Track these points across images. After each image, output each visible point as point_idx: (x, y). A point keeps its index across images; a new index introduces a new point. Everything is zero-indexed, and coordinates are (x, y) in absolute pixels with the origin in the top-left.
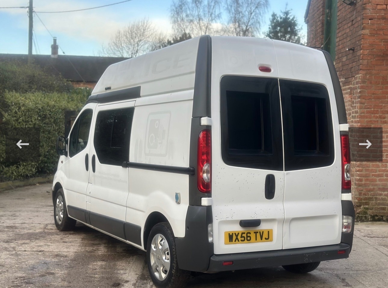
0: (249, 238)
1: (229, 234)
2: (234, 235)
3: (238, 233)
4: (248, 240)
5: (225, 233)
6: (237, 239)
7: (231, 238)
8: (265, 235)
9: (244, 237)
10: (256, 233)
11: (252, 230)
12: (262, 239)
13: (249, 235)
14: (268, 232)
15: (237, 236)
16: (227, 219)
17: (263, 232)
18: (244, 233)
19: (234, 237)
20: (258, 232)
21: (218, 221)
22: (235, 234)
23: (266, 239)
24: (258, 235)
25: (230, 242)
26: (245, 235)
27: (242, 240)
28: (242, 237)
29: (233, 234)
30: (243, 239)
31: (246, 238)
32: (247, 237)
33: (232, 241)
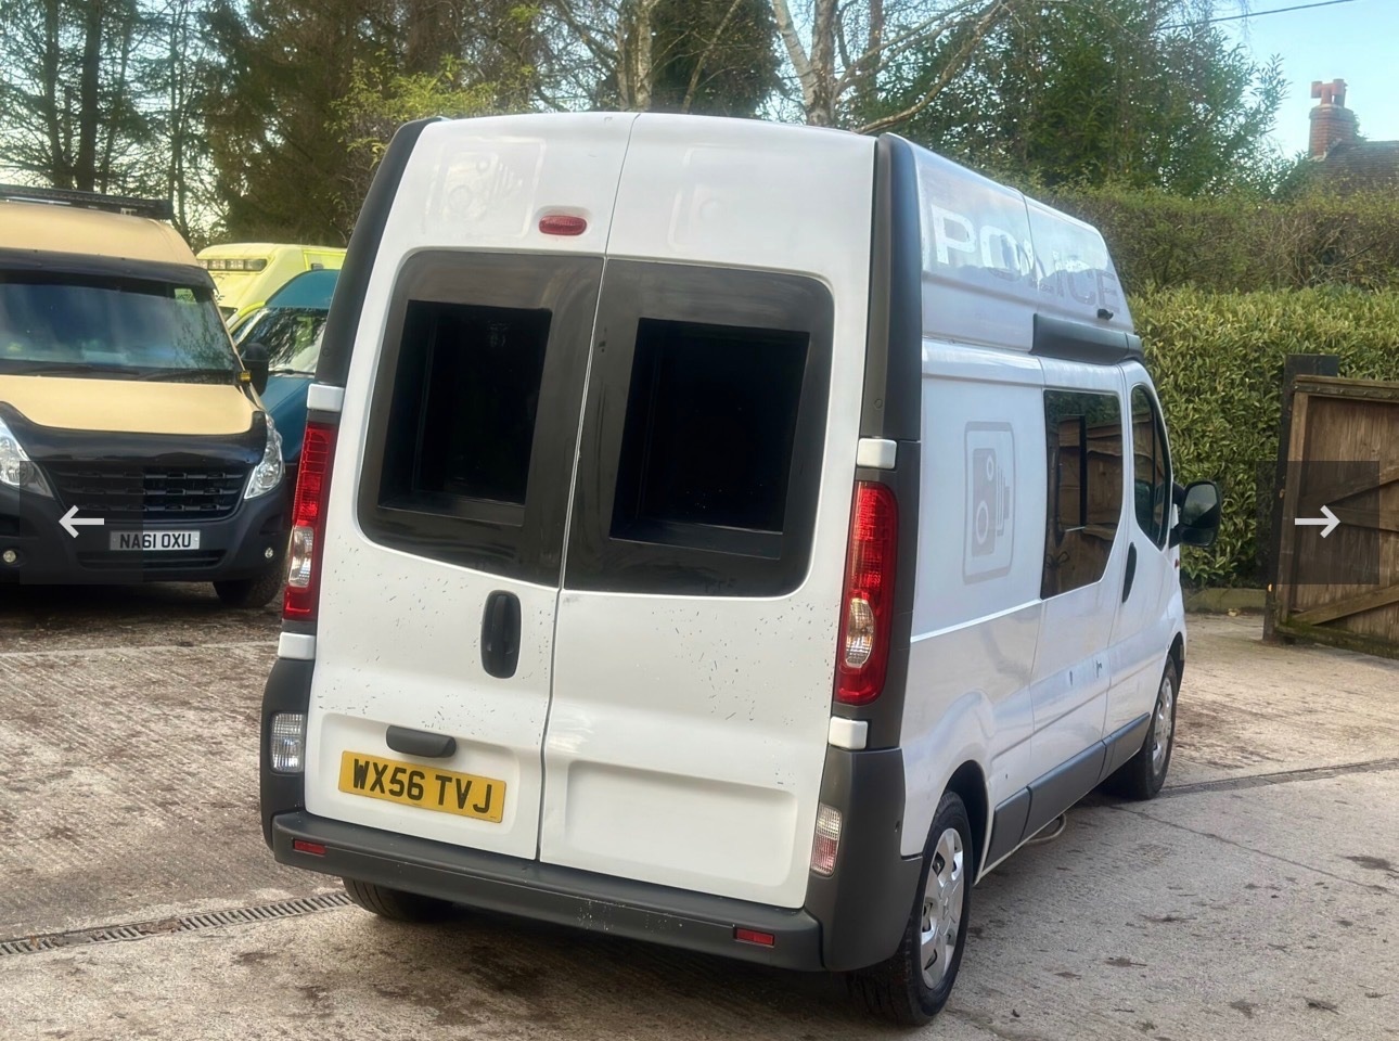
0: (415, 791)
1: (357, 761)
2: (371, 768)
3: (385, 767)
4: (410, 795)
5: (346, 754)
6: (378, 782)
7: (361, 775)
8: (476, 796)
9: (401, 783)
10: (444, 780)
11: (431, 768)
12: (461, 804)
13: (416, 779)
14: (489, 787)
15: (380, 774)
16: (351, 713)
17: (469, 783)
18: (404, 771)
19: (371, 777)
20: (450, 780)
21: (324, 712)
22: (375, 765)
23: (476, 807)
24: (451, 789)
25: (356, 786)
26: (404, 778)
27: (392, 792)
28: (394, 780)
29: (367, 763)
30: (396, 788)
31: (409, 789)
32: (412, 785)
33: (362, 787)
